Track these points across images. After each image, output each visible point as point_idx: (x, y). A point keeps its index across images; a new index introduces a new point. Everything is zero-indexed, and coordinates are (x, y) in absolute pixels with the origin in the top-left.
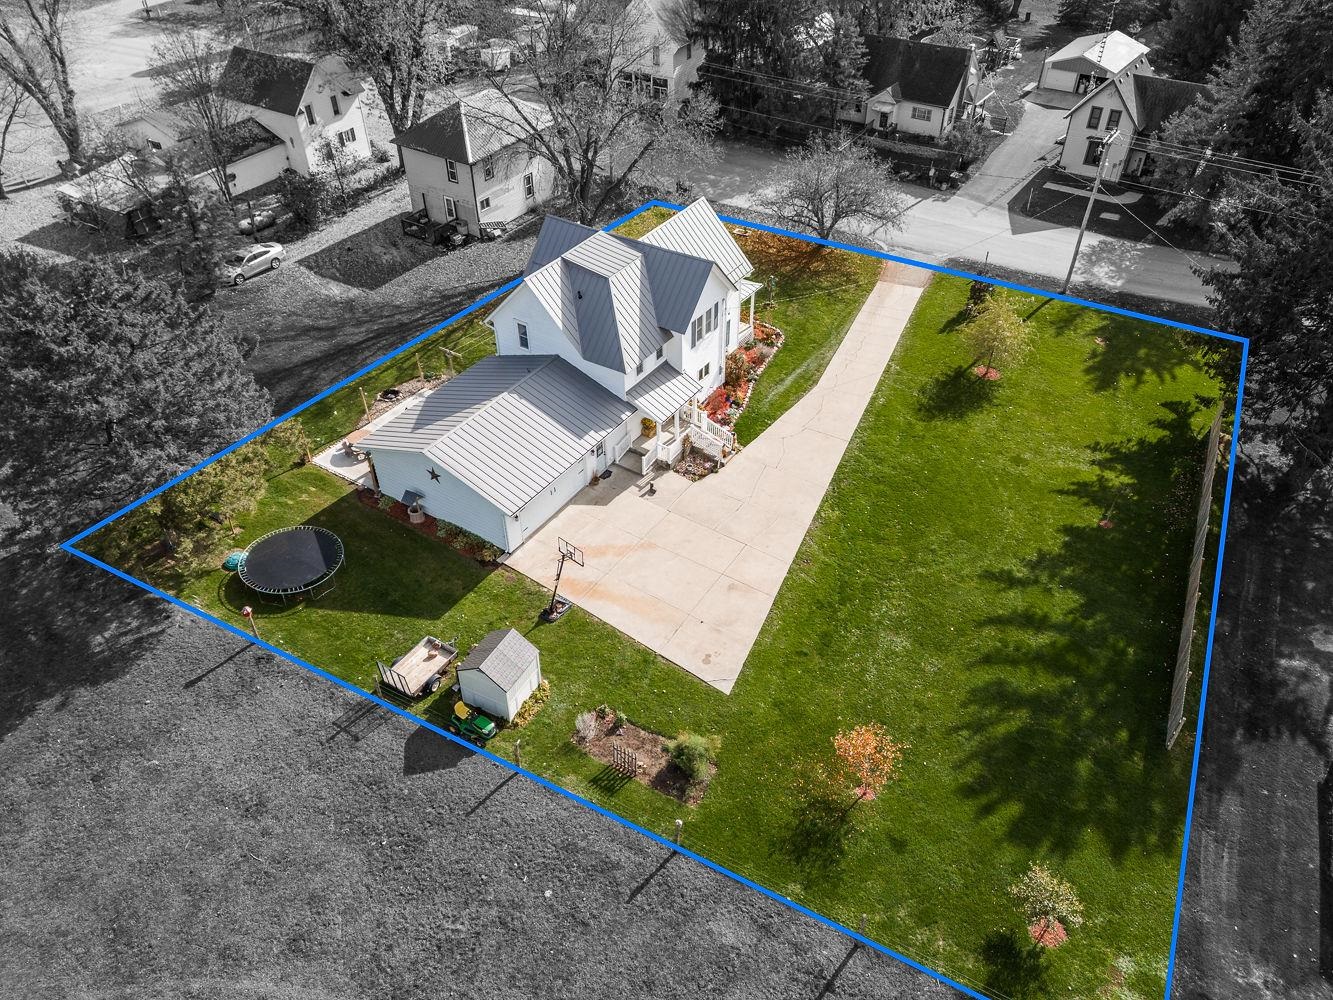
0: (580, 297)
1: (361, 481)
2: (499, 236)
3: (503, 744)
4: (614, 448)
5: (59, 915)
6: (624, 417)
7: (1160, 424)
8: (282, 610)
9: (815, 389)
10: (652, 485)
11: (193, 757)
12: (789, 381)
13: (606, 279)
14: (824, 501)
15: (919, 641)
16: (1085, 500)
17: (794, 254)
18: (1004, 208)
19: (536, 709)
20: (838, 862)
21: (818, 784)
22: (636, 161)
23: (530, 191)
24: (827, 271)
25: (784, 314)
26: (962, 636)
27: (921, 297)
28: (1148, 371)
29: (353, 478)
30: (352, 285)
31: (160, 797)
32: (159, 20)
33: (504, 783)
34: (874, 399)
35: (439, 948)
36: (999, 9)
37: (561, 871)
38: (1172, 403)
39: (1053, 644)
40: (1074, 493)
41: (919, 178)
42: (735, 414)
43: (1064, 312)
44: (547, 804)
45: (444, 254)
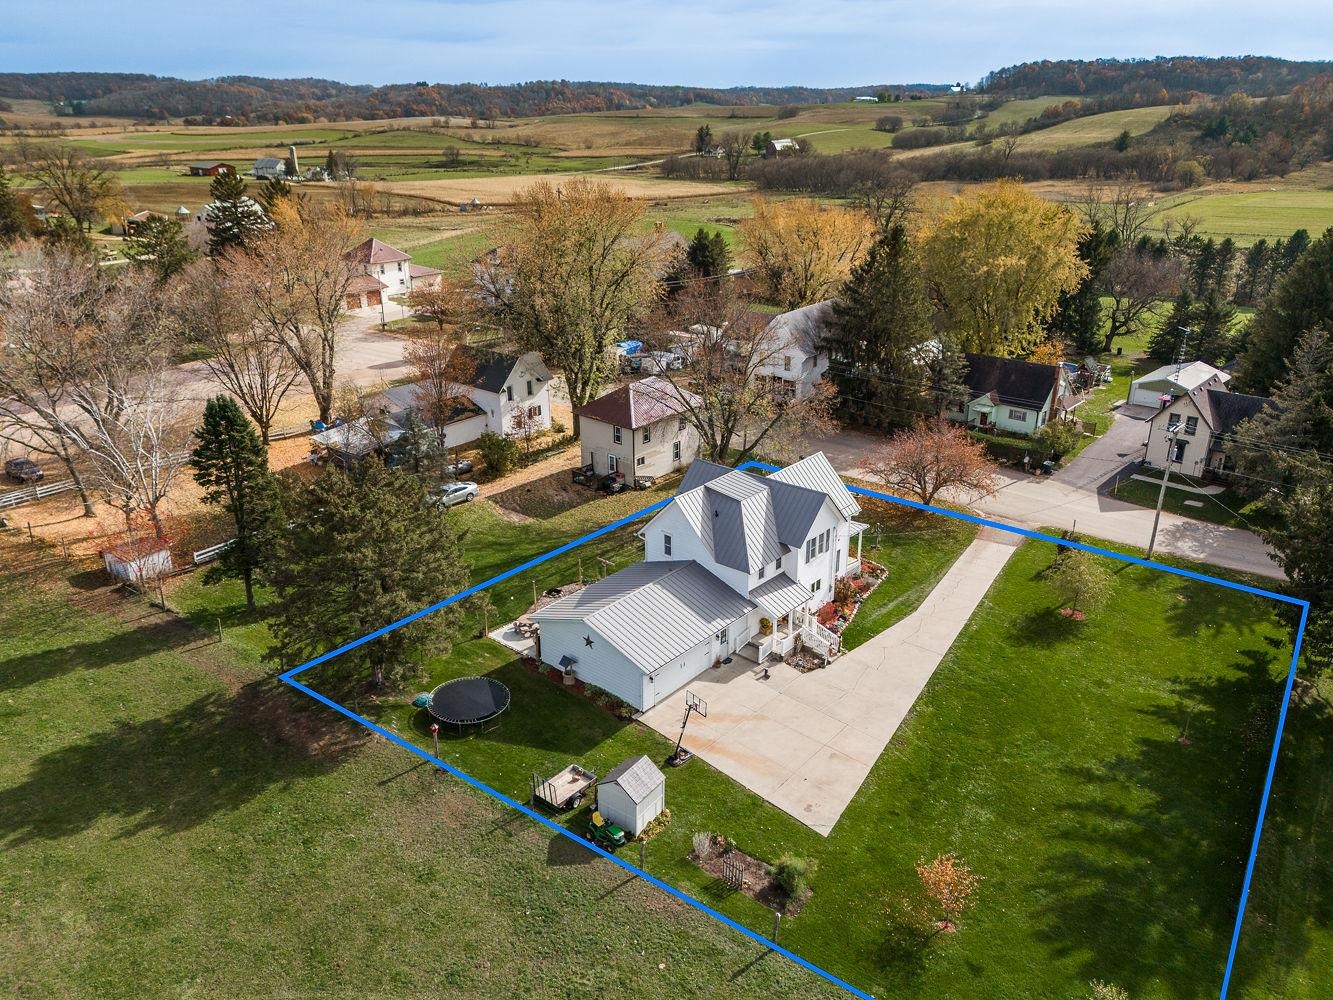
0: (717, 515)
1: (526, 652)
2: (649, 487)
3: (629, 853)
4: (735, 639)
5: (268, 936)
6: (746, 611)
7: (1238, 667)
8: (456, 738)
9: (915, 614)
10: (766, 671)
11: (381, 835)
12: (891, 606)
13: (739, 502)
14: (920, 698)
15: (1004, 816)
16: (1164, 720)
17: (899, 513)
18: (1093, 492)
19: (659, 830)
20: (919, 975)
21: (903, 914)
22: (767, 430)
23: (677, 455)
24: (929, 527)
25: (889, 555)
26: (1043, 815)
27: (1014, 554)
28: (1228, 625)
29: (519, 649)
30: (529, 516)
31: (354, 860)
32: (391, 331)
33: (628, 881)
34: (967, 626)
35: (568, 995)
36: (1091, 344)
37: (674, 951)
38: (1250, 652)
39: (1129, 831)
40: (1153, 713)
41: (1015, 465)
42: (843, 626)
43: (1147, 573)
44: (665, 900)
45: (604, 497)
